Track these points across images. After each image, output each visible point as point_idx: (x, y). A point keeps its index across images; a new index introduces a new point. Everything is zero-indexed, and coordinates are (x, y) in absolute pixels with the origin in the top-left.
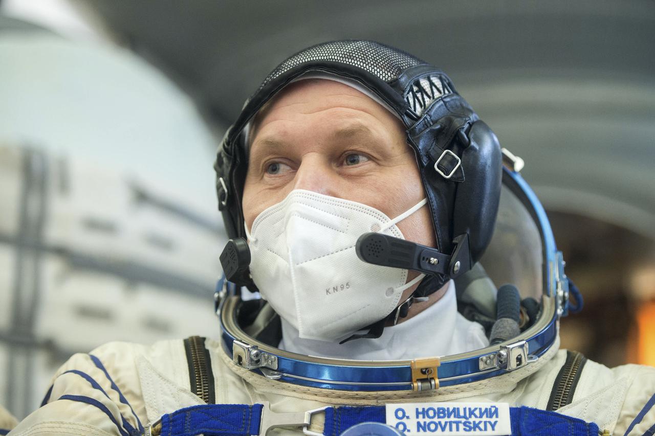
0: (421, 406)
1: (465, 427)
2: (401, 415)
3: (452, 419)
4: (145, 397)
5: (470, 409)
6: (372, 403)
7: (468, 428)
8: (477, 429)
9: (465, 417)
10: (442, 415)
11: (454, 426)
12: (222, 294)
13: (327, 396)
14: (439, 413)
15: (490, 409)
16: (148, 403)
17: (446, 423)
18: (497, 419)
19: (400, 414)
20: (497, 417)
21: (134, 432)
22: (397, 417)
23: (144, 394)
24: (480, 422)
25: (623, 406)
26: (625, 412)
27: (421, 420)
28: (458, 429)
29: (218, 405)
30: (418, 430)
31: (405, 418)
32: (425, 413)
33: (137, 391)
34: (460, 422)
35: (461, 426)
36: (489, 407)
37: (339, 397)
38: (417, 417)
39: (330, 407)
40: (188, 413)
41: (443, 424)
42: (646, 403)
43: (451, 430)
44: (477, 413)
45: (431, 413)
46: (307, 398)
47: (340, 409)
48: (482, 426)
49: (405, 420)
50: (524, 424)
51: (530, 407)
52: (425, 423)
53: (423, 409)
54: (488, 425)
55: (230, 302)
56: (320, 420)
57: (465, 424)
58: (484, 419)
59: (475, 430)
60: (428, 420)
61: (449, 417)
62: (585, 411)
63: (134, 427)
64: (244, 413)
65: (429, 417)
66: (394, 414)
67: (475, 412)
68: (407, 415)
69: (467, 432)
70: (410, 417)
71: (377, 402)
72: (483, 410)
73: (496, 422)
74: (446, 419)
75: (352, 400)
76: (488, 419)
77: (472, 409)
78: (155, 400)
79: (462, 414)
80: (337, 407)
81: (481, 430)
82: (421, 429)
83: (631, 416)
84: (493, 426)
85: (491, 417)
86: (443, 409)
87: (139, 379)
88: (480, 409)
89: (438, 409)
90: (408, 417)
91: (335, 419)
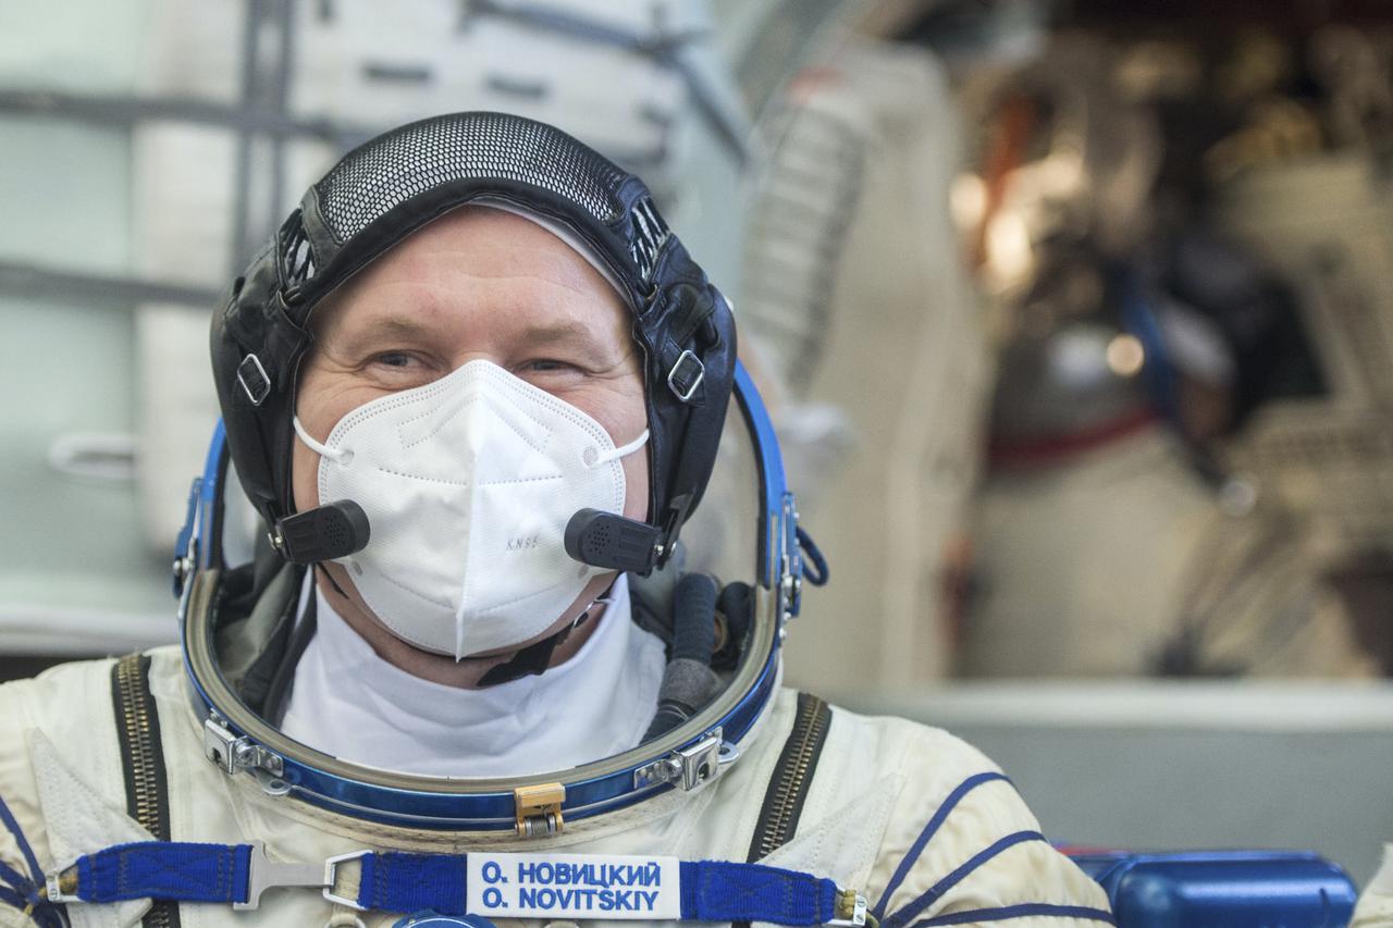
0: (528, 859)
1: (602, 902)
2: (493, 874)
3: (581, 885)
4: (47, 814)
5: (612, 868)
6: (448, 849)
7: (607, 904)
8: (623, 906)
9: (603, 883)
10: (563, 878)
11: (583, 898)
12: (187, 564)
13: (369, 832)
14: (559, 873)
15: (647, 868)
16: (51, 824)
17: (570, 892)
18: (656, 889)
19: (491, 873)
20: (658, 884)
21: (25, 885)
22: (486, 878)
23: (44, 806)
24: (629, 893)
25: (884, 835)
26: (888, 846)
27: (528, 886)
28: (589, 906)
29: (175, 844)
30: (522, 905)
31: (500, 880)
32: (534, 872)
33: (31, 799)
34: (595, 892)
35: (596, 900)
36: (644, 865)
37: (390, 836)
38: (521, 880)
39: (371, 852)
40: (123, 856)
41: (565, 895)
42: (927, 823)
43: (577, 906)
44: (624, 875)
45: (545, 874)
46: (333, 831)
47: (387, 856)
48: (631, 900)
49: (499, 885)
50: (702, 894)
51: (715, 860)
52: (534, 891)
53: (532, 865)
54: (642, 898)
55: (200, 584)
56: (354, 874)
57: (602, 896)
58: (636, 887)
59: (618, 908)
60: (539, 887)
61: (575, 882)
62: (817, 851)
63: (23, 875)
64: (220, 861)
65: (541, 881)
66: (480, 872)
67: (620, 874)
68: (503, 875)
69: (605, 911)
70: (509, 880)
71: (456, 848)
72: (634, 871)
73: (655, 894)
74: (570, 886)
75: (411, 842)
76: (642, 888)
77: (616, 868)
78: (65, 822)
79: (598, 877)
80: (382, 852)
81: (629, 907)
82: (526, 902)
83: (899, 852)
84: (650, 902)
85: (648, 884)
86: (566, 867)
87: (35, 777)
88: (630, 868)
89: (557, 865)
90: (505, 880)
91: (377, 874)
